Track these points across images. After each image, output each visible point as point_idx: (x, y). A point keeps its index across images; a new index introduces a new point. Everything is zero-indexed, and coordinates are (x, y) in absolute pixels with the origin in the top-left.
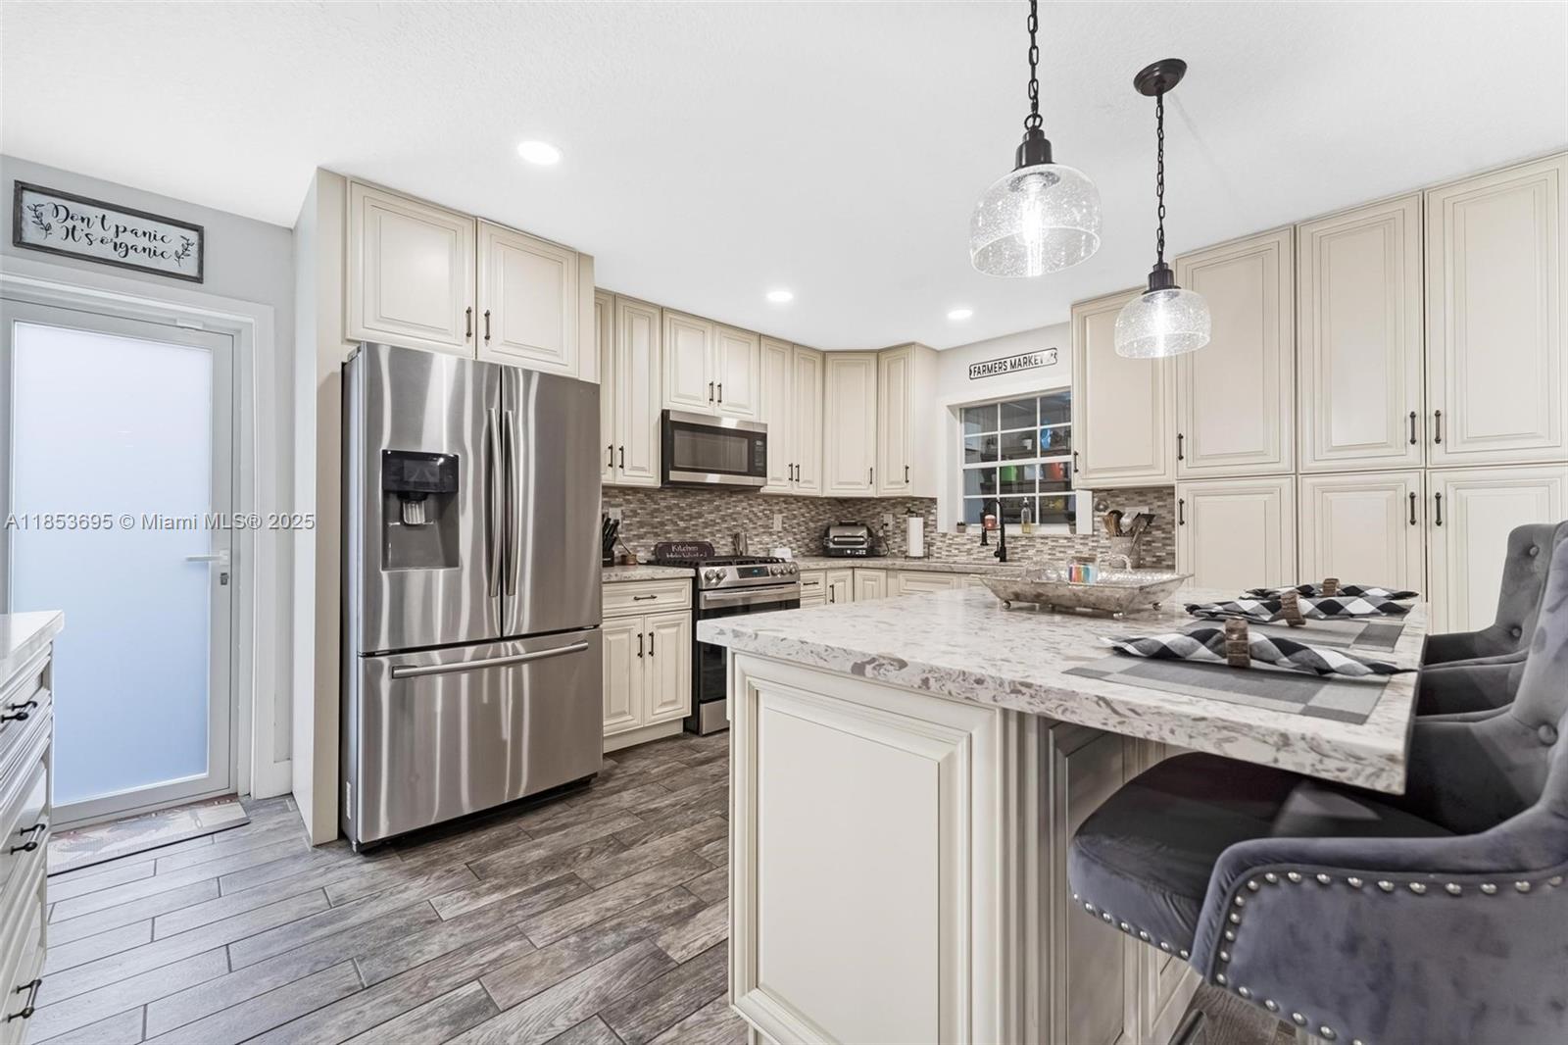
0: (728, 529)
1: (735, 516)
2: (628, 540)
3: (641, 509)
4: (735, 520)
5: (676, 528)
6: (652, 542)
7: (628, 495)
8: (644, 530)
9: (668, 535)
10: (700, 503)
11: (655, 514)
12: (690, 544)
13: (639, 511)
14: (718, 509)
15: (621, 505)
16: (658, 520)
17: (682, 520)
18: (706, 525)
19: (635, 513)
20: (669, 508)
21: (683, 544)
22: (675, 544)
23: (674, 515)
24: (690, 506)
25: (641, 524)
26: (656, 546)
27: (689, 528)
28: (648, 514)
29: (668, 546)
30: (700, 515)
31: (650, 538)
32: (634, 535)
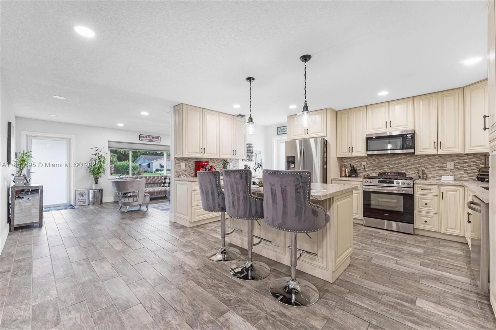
0: (415, 168)
1: (419, 163)
2: (369, 171)
3: (374, 162)
4: (419, 164)
5: (388, 167)
6: (378, 171)
7: (369, 158)
8: (375, 168)
9: (385, 170)
10: (400, 159)
11: (380, 163)
12: (394, 173)
13: (373, 163)
14: (409, 161)
15: (367, 161)
16: (381, 165)
17: (391, 165)
18: (403, 166)
19: (371, 163)
20: (385, 161)
21: (391, 173)
22: (387, 172)
23: (388, 163)
24: (395, 160)
25: (374, 166)
26: (379, 173)
27: (394, 167)
28: (376, 163)
29: (384, 173)
30: (400, 163)
31: (378, 170)
32: (371, 169)
